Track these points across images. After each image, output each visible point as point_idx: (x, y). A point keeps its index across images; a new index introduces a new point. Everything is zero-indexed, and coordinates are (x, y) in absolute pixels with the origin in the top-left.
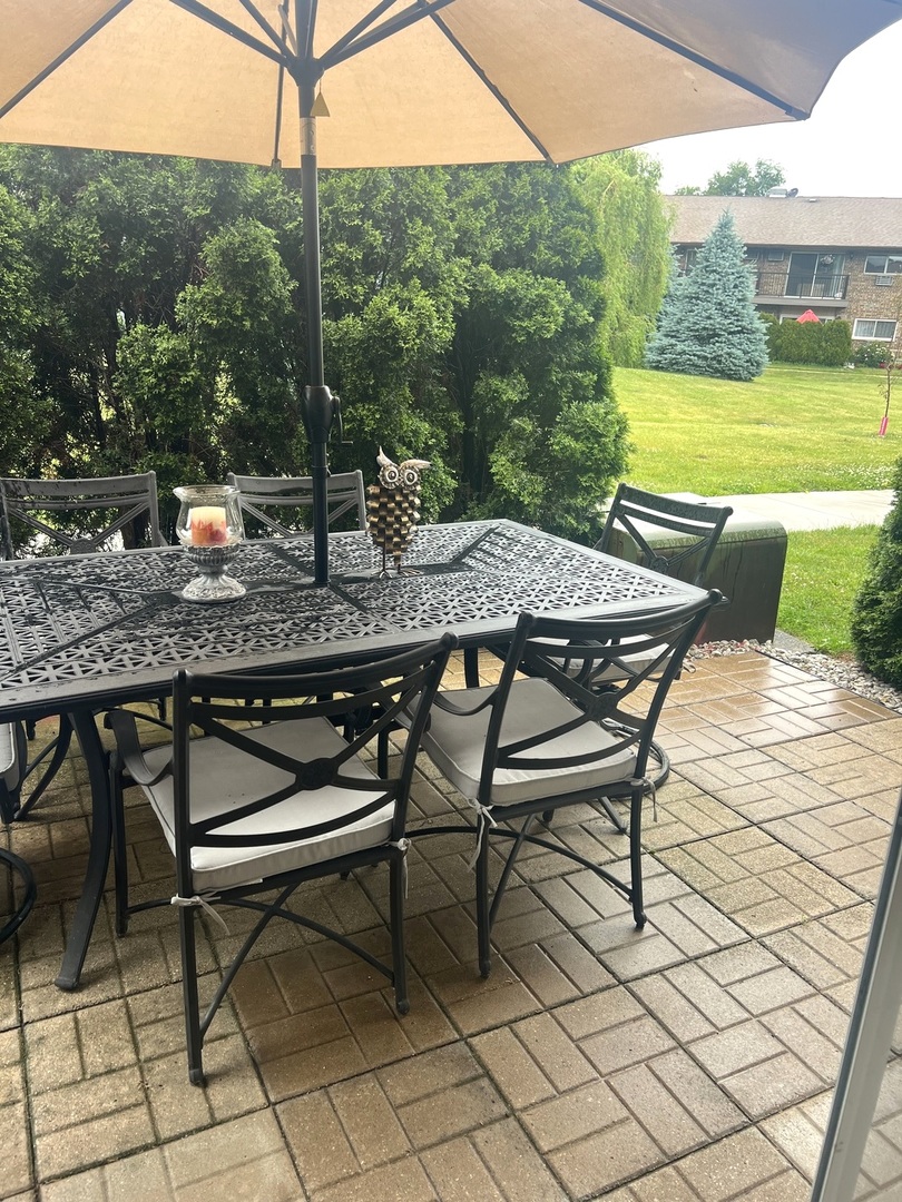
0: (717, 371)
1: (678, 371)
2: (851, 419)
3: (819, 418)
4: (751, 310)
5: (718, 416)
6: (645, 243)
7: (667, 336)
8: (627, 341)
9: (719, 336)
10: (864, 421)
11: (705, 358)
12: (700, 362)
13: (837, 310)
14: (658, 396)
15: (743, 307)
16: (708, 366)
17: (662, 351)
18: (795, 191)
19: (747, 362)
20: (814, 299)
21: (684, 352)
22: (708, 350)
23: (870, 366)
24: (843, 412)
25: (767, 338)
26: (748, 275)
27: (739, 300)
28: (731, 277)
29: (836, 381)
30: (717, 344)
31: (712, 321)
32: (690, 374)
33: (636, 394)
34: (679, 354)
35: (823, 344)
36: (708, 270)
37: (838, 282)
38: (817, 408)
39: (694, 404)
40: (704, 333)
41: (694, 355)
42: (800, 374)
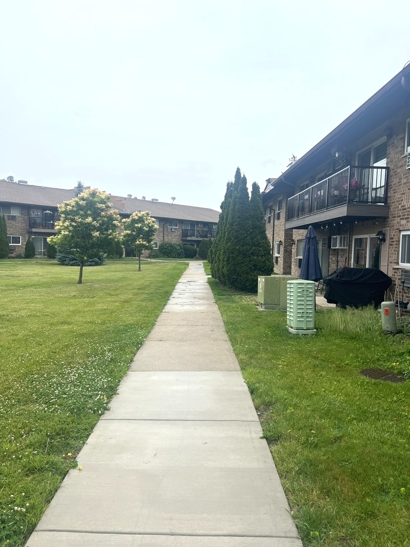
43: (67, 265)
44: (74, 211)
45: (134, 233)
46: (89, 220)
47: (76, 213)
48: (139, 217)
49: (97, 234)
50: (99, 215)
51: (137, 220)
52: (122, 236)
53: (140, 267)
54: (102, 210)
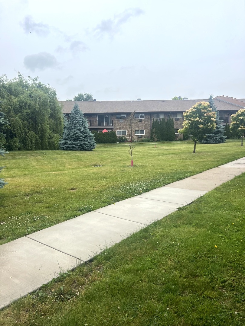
0: (82, 149)
1: (70, 150)
2: (121, 160)
3: (113, 161)
4: (88, 130)
5: (82, 165)
6: (55, 113)
7: (65, 140)
8: (53, 142)
9: (80, 138)
10: (125, 160)
11: (77, 145)
12: (76, 147)
13: (111, 129)
14: (62, 160)
15: (86, 130)
16: (79, 147)
17: (64, 144)
18: (95, 100)
19: (90, 145)
20: (105, 126)
21: (70, 144)
22: (78, 143)
23: (122, 142)
24: (119, 158)
25: (94, 138)
26: (85, 121)
27: (84, 128)
28: (81, 121)
29: (115, 147)
30: (80, 141)
31: (77, 134)
32: (74, 150)
33: (55, 160)
34: (69, 145)
35: (110, 137)
36: (73, 120)
37: (110, 122)
38: (112, 157)
39: (75, 161)
40: (76, 138)
41: (74, 145)
42: (106, 146)
43: (203, 143)
44: (190, 115)
45: (238, 123)
46: (198, 118)
47: (192, 116)
48: (242, 112)
49: (201, 126)
50: (203, 115)
51: (241, 114)
52: (231, 125)
53: (242, 144)
54: (205, 113)
